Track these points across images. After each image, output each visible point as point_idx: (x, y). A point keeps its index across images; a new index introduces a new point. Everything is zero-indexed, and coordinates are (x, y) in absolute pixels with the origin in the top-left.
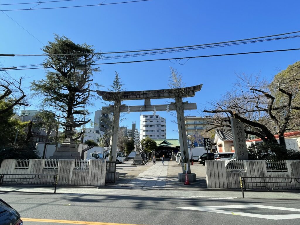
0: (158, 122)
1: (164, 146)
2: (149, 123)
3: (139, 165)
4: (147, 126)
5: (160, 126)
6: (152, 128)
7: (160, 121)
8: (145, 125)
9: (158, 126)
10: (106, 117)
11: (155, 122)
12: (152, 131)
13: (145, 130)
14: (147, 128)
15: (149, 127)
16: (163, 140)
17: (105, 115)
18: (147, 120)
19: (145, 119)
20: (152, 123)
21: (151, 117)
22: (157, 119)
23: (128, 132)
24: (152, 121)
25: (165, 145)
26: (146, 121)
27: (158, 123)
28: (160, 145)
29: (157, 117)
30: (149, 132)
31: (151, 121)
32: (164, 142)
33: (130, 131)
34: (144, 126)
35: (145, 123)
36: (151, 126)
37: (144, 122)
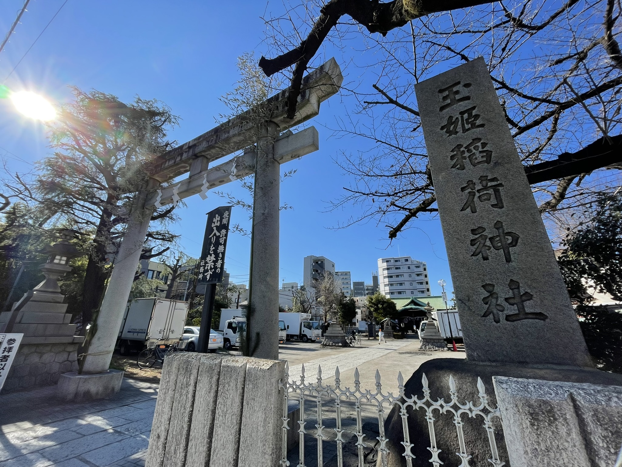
0: (409, 268)
1: (411, 309)
2: (394, 271)
3: (335, 346)
4: (391, 277)
5: (414, 276)
6: (400, 279)
7: (413, 267)
8: (387, 275)
9: (410, 276)
10: (319, 265)
11: (404, 269)
12: (401, 284)
13: (388, 283)
14: (391, 279)
15: (394, 279)
16: (410, 298)
17: (319, 262)
18: (389, 267)
19: (385, 264)
20: (398, 271)
21: (396, 261)
22: (407, 263)
23: (367, 290)
24: (399, 268)
25: (414, 307)
26: (388, 269)
27: (409, 271)
28: (404, 308)
29: (407, 260)
30: (395, 287)
31: (397, 268)
32: (413, 302)
33: (370, 288)
34: (385, 277)
35: (386, 272)
36: (397, 276)
37: (384, 269)
